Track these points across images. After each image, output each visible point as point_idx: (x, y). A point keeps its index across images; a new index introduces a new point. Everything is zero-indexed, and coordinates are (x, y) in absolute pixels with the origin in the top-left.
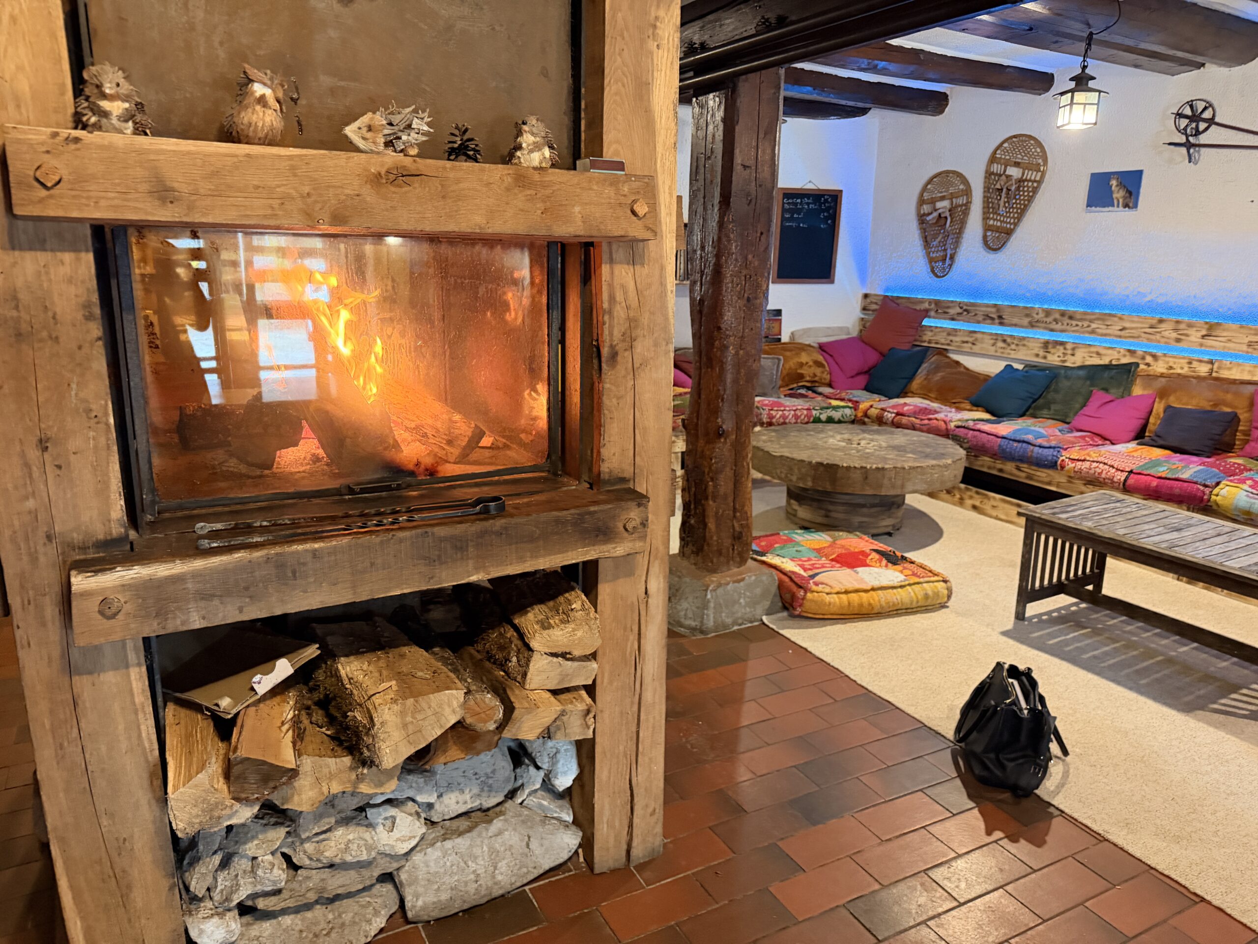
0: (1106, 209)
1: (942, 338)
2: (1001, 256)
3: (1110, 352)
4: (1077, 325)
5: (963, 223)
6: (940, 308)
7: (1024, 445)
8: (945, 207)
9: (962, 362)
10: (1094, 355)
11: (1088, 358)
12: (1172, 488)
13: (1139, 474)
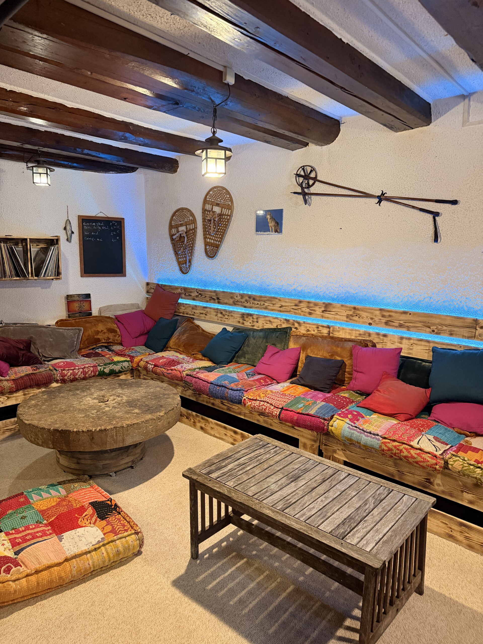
0: (266, 233)
1: (189, 311)
2: (215, 261)
3: (276, 320)
4: (258, 304)
5: (193, 241)
6: (187, 293)
7: (223, 388)
8: (183, 231)
9: (201, 326)
10: (268, 322)
11: (265, 324)
12: (305, 421)
13: (287, 410)
